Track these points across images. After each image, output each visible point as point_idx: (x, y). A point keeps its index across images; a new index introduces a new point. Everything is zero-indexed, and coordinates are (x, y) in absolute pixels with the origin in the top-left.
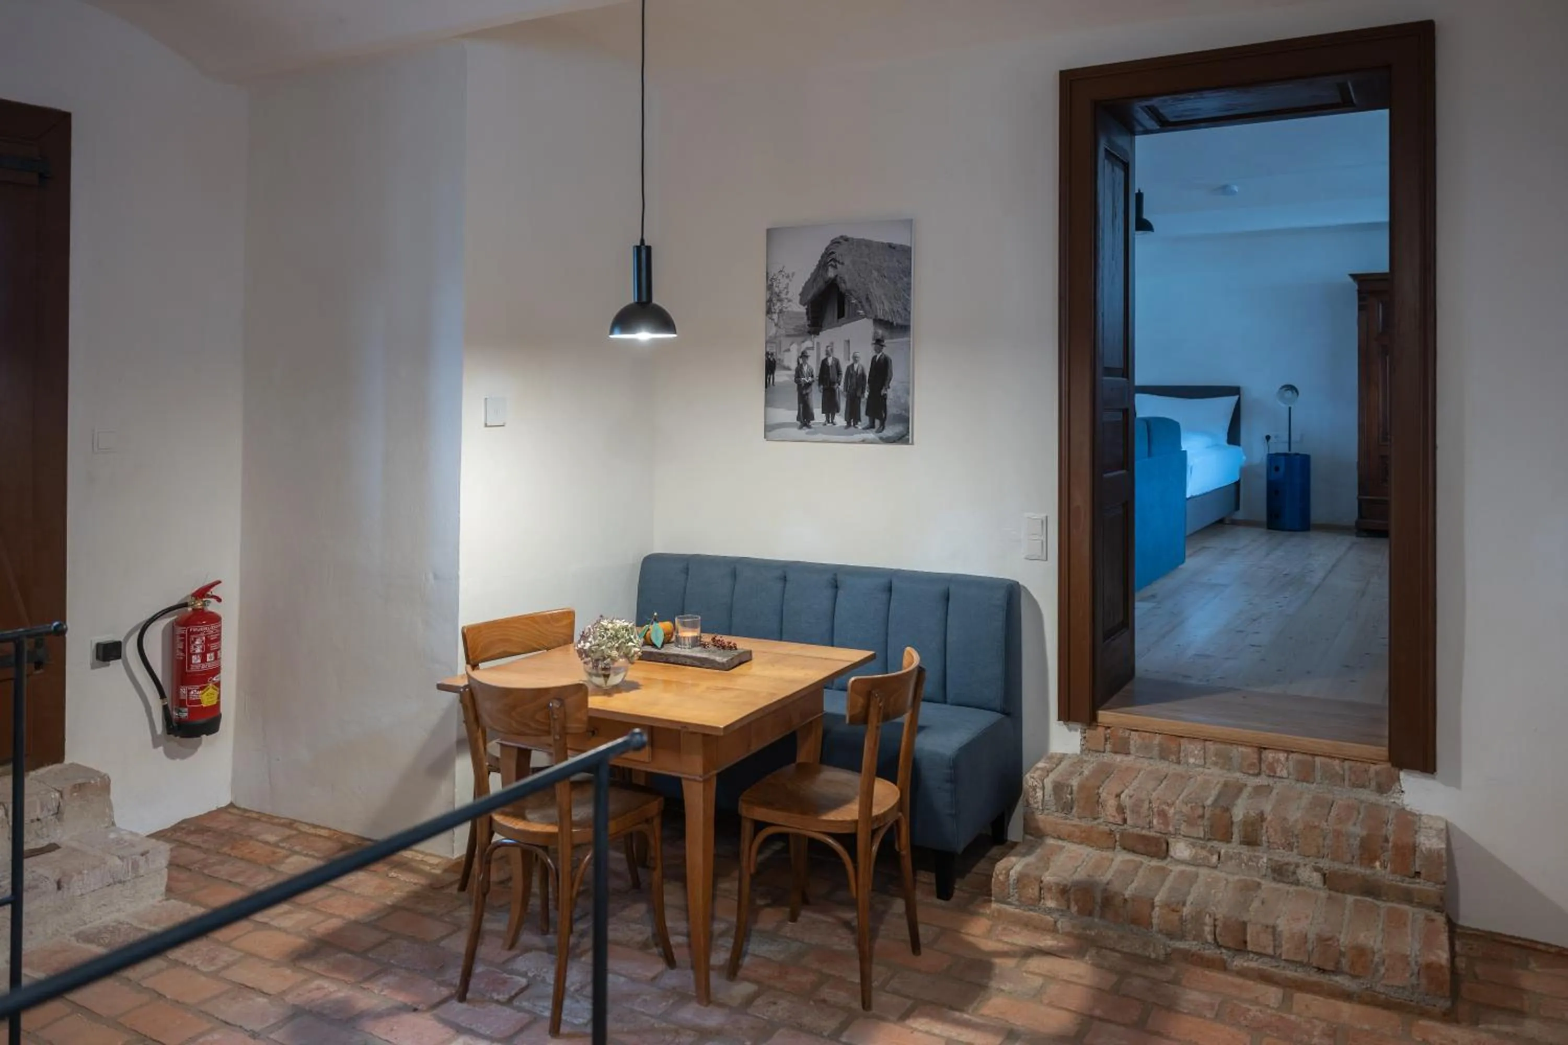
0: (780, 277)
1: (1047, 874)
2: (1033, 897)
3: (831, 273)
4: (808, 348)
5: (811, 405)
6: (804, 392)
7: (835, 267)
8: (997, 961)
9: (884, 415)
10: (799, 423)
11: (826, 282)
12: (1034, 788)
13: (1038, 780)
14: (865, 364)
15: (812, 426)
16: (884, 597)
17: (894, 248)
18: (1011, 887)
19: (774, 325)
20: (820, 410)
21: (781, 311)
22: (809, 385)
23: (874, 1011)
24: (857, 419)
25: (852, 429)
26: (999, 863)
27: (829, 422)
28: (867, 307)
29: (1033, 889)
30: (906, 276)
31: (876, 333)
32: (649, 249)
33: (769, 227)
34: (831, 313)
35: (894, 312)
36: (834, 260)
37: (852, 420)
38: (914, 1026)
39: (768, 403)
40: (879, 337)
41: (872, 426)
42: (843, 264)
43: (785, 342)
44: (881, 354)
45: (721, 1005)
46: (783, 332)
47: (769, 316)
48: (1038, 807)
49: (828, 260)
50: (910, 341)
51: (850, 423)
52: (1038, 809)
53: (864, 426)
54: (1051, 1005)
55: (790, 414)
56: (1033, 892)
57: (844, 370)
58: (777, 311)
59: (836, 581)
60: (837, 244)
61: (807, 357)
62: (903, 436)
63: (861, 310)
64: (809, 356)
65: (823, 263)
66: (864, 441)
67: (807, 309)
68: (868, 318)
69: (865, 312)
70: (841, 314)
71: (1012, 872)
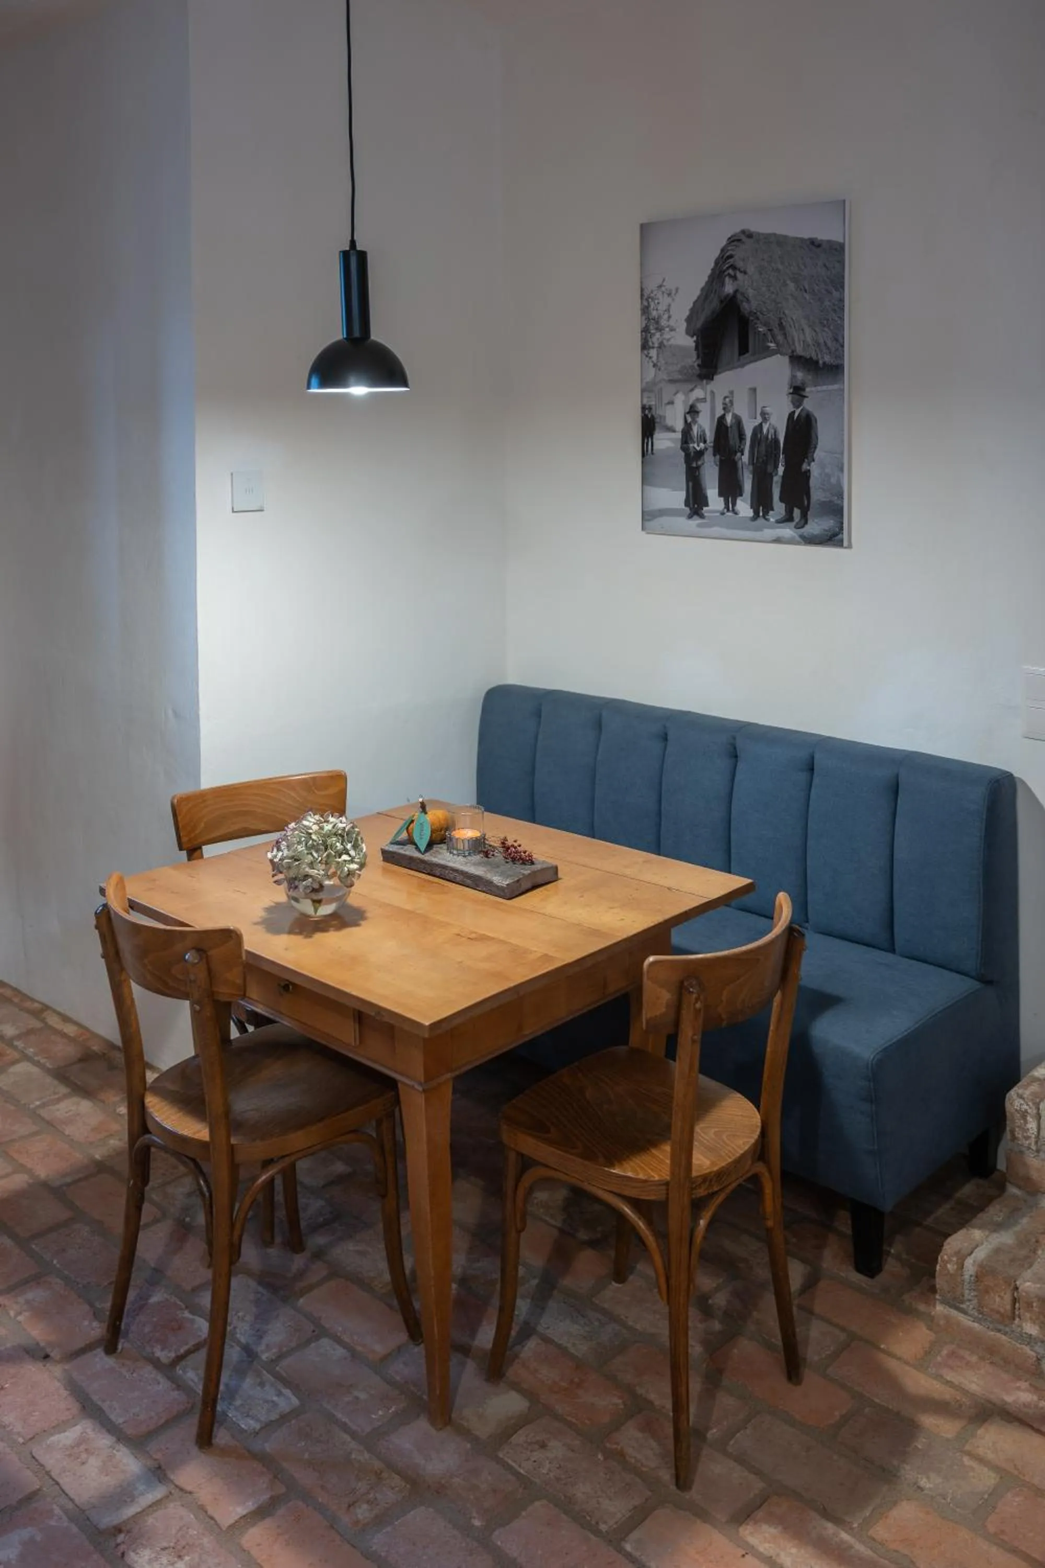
0: (660, 295)
1: (1028, 1274)
2: (1002, 1310)
3: (729, 288)
4: (698, 400)
5: (703, 486)
6: (694, 465)
7: (735, 278)
8: (928, 1421)
9: (806, 503)
10: (687, 509)
11: (722, 302)
12: (1024, 1115)
13: (1030, 1104)
14: (778, 425)
15: (706, 514)
16: (803, 777)
17: (819, 246)
18: (966, 1286)
19: (651, 364)
20: (717, 491)
21: (661, 346)
22: (700, 454)
23: (694, 1494)
24: (768, 507)
25: (761, 521)
26: (949, 1240)
27: (728, 510)
28: (780, 338)
29: (1002, 1298)
30: (837, 290)
31: (793, 377)
32: (362, 256)
33: (645, 221)
34: (730, 349)
35: (819, 344)
36: (733, 267)
37: (761, 508)
38: (753, 1540)
39: (646, 480)
40: (798, 384)
41: (789, 518)
42: (745, 273)
43: (668, 390)
44: (800, 409)
45: (465, 1433)
46: (663, 376)
47: (646, 352)
48: (1030, 1144)
49: (725, 268)
50: (843, 390)
51: (759, 513)
52: (1029, 1148)
53: (779, 517)
54: (998, 1540)
55: (676, 497)
56: (1001, 1301)
57: (748, 433)
58: (656, 345)
59: (735, 748)
60: (735, 243)
61: (697, 412)
62: (835, 535)
63: (771, 342)
64: (701, 411)
65: (717, 272)
66: (778, 540)
67: (696, 342)
68: (782, 354)
69: (777, 344)
70: (743, 349)
71: (969, 1262)
